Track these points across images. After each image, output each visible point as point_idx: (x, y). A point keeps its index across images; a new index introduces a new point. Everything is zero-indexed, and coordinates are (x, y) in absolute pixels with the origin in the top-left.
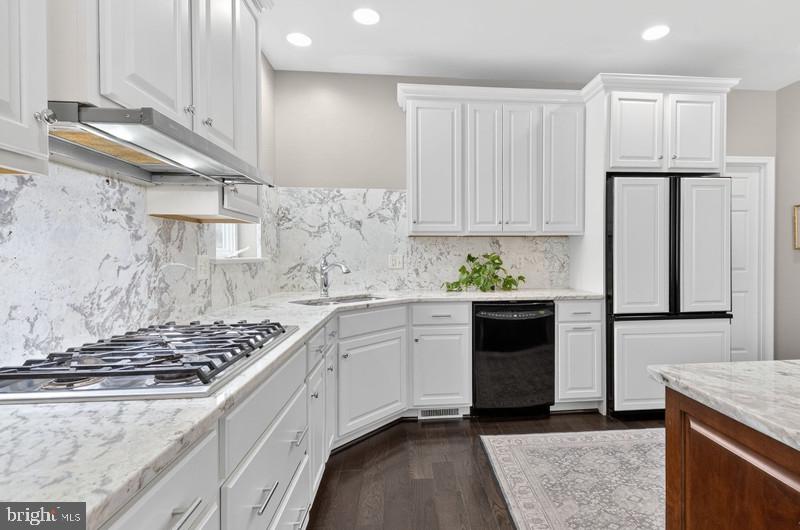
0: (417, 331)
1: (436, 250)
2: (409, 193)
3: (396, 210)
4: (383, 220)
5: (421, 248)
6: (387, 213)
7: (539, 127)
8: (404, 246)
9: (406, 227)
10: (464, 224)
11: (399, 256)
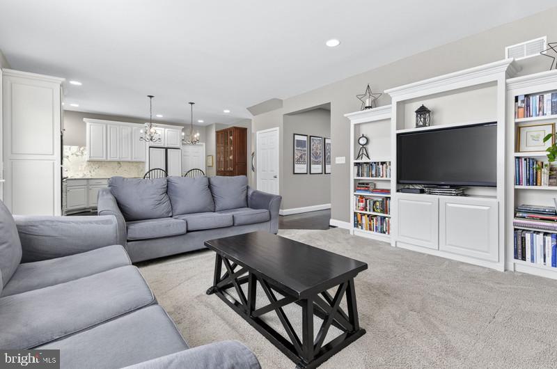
0: (90, 187)
1: (97, 165)
2: (87, 147)
3: (82, 153)
4: (77, 156)
5: (92, 164)
6: (78, 153)
7: (131, 133)
8: (85, 164)
9: (86, 157)
10: (107, 158)
11: (83, 167)
